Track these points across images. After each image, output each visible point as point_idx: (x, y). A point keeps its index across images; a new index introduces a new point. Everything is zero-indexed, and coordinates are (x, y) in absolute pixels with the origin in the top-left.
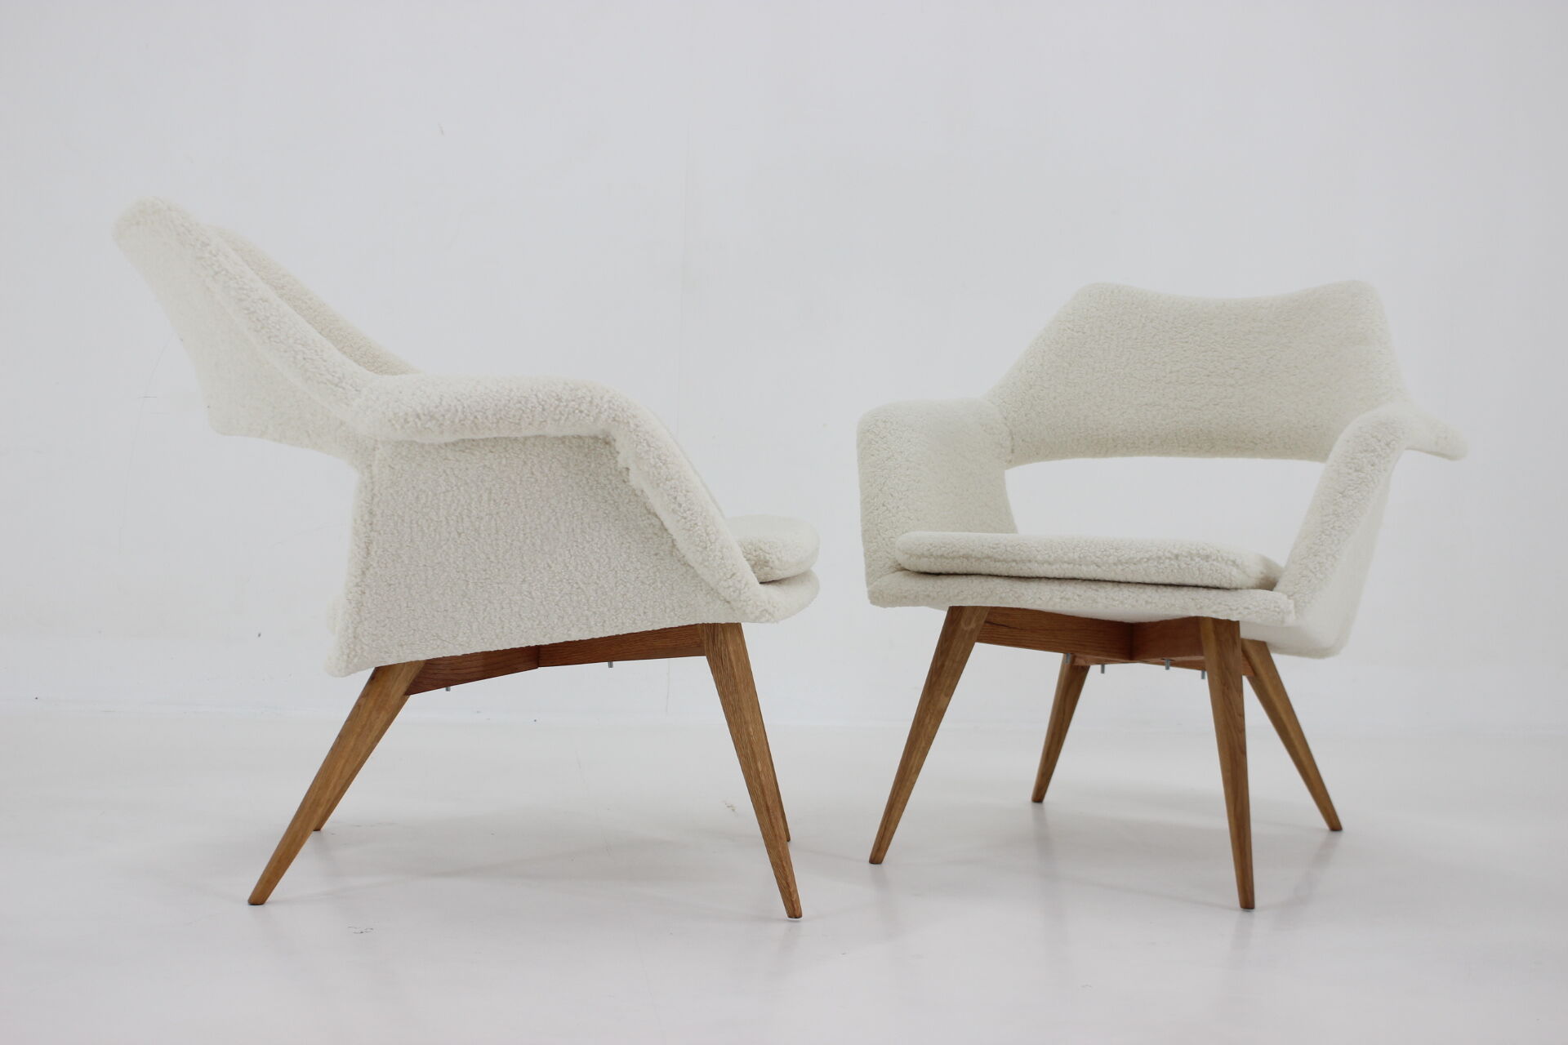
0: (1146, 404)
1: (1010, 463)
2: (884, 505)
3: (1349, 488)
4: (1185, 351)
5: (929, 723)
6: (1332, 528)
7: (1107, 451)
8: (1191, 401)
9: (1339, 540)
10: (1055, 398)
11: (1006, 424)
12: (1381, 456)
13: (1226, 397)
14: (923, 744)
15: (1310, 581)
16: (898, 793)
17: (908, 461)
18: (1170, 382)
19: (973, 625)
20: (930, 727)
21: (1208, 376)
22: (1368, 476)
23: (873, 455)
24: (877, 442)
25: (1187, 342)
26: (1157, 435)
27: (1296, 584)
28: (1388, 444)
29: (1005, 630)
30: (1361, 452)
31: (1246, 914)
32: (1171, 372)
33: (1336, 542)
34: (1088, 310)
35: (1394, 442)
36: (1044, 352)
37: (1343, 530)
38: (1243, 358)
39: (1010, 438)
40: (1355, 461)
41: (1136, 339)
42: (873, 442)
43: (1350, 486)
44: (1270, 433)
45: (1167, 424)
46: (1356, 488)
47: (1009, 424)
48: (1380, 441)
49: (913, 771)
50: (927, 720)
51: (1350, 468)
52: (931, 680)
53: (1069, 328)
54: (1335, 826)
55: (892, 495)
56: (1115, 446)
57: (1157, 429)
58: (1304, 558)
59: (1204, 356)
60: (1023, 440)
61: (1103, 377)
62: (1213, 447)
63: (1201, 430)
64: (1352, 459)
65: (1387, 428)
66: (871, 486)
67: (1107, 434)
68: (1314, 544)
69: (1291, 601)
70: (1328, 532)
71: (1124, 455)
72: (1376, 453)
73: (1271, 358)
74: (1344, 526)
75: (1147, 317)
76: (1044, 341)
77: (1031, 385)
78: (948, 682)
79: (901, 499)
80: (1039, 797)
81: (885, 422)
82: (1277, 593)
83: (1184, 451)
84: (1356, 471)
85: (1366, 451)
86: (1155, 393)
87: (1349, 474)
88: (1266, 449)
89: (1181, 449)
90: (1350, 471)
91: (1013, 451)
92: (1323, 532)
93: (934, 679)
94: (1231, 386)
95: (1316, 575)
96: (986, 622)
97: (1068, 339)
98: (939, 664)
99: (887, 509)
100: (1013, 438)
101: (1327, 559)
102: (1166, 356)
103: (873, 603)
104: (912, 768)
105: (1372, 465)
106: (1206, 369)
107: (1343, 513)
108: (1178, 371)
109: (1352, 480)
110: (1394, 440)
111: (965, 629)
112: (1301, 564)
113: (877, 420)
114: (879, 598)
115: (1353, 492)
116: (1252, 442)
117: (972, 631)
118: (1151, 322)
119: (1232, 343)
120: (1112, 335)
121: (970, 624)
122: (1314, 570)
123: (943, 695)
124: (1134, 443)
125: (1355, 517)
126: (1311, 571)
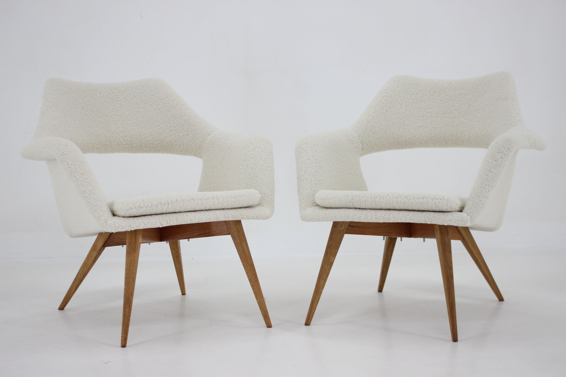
0: (418, 127)
1: (362, 154)
2: (306, 179)
3: (492, 168)
4: (434, 103)
5: (327, 268)
6: (485, 185)
7: (403, 147)
8: (437, 124)
9: (488, 190)
10: (380, 126)
11: (359, 139)
12: (505, 154)
13: (451, 122)
14: (325, 277)
15: (476, 208)
16: (315, 297)
17: (316, 160)
18: (428, 117)
19: (343, 228)
20: (327, 269)
21: (444, 114)
22: (500, 163)
23: (301, 158)
24: (303, 152)
25: (435, 99)
26: (423, 139)
27: (471, 209)
28: (508, 149)
29: (357, 228)
30: (497, 153)
31: (455, 343)
32: (429, 113)
33: (487, 191)
34: (393, 88)
35: (511, 148)
36: (375, 107)
37: (490, 186)
38: (458, 106)
39: (361, 144)
40: (495, 157)
41: (414, 99)
42: (302, 153)
43: (492, 167)
44: (469, 138)
45: (427, 135)
46: (495, 168)
47: (360, 139)
48: (505, 148)
49: (321, 287)
50: (326, 267)
51: (493, 160)
52: (327, 251)
53: (385, 96)
54: (501, 299)
55: (309, 175)
56: (406, 145)
57: (423, 137)
58: (474, 198)
59: (442, 105)
60: (367, 145)
61: (400, 116)
62: (447, 143)
63: (441, 137)
64: (494, 156)
65: (508, 142)
66: (301, 171)
67: (403, 140)
68: (478, 192)
69: (469, 217)
70: (484, 187)
71: (410, 148)
72: (504, 153)
73: (470, 105)
74: (490, 184)
75: (418, 89)
76: (375, 102)
77: (370, 122)
78: (334, 251)
79: (313, 176)
80: (380, 290)
81: (306, 144)
82: (464, 213)
83: (435, 145)
84: (495, 161)
85: (499, 152)
86: (422, 121)
87: (493, 162)
88: (468, 144)
89: (433, 144)
90: (493, 161)
91: (363, 150)
92: (482, 187)
93: (328, 250)
94: (453, 117)
95: (479, 205)
96: (349, 226)
97: (385, 100)
98: (330, 244)
99: (307, 181)
100: (362, 144)
101: (484, 199)
102: (427, 106)
103: (302, 220)
104: (320, 286)
105: (502, 158)
106: (443, 111)
107: (490, 179)
108: (432, 112)
109: (494, 165)
110: (511, 147)
111: (340, 229)
112: (473, 201)
113: (303, 143)
114: (304, 218)
115: (494, 170)
116: (462, 141)
117: (343, 230)
118: (420, 91)
119: (454, 99)
120: (404, 97)
121: (342, 227)
122: (478, 203)
123: (332, 257)
124: (414, 143)
125: (495, 180)
126: (477, 204)
